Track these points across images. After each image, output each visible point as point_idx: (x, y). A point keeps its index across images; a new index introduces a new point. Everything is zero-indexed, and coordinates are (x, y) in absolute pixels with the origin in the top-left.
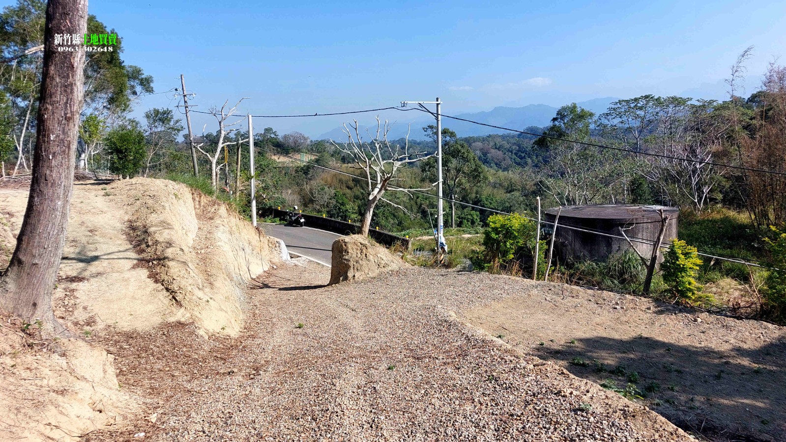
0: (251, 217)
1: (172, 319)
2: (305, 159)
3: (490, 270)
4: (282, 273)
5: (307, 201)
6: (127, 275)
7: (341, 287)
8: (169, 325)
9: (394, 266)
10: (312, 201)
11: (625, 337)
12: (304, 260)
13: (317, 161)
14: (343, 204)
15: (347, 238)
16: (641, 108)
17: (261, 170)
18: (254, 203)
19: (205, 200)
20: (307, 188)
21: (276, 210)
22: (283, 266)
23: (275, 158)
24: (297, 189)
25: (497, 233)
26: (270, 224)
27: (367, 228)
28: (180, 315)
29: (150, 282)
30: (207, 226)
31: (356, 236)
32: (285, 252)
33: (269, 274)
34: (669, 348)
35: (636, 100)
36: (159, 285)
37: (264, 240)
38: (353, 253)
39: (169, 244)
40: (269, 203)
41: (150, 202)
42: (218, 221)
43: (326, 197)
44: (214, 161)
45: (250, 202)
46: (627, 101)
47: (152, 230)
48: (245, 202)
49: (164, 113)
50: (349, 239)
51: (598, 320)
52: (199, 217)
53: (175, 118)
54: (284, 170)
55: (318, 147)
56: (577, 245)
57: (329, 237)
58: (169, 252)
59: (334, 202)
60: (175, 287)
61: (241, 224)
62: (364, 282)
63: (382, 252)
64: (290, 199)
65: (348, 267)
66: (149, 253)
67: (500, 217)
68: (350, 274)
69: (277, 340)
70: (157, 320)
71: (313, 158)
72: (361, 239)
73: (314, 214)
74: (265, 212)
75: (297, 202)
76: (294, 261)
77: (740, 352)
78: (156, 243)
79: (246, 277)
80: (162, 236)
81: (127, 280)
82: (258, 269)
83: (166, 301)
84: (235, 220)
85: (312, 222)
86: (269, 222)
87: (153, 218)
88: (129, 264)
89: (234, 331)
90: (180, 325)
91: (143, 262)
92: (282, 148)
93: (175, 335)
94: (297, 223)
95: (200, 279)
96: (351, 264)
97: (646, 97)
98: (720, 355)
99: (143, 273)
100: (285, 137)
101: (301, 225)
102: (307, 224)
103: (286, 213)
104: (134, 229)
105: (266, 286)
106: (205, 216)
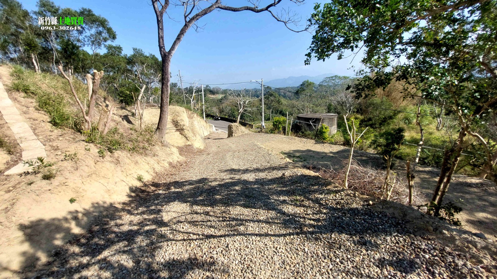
0: (203, 117)
1: (187, 144)
2: (220, 96)
3: (274, 133)
4: (213, 135)
5: (221, 111)
6: (174, 133)
7: (231, 138)
8: (186, 145)
9: (246, 132)
10: (223, 111)
11: (304, 150)
12: (220, 131)
13: (224, 97)
14: (233, 112)
15: (232, 124)
16: (334, 80)
17: (206, 101)
18: (204, 113)
19: (190, 112)
20: (221, 107)
21: (211, 115)
22: (214, 133)
23: (210, 96)
24: (217, 107)
25: (277, 122)
26: (210, 120)
27: (238, 121)
28: (189, 143)
29: (180, 135)
30: (191, 120)
31: (235, 123)
32: (214, 129)
33: (209, 135)
34: (313, 152)
35: (332, 77)
36: (183, 136)
37: (208, 125)
38: (234, 129)
39: (184, 125)
40: (208, 113)
41: (177, 114)
42: (194, 119)
43: (228, 110)
44: (192, 100)
45: (203, 113)
46: (329, 78)
47: (179, 122)
48: (201, 112)
49: (175, 84)
50: (233, 124)
51: (299, 146)
52: (188, 118)
53: (179, 85)
54: (213, 100)
55: (225, 92)
56: (306, 126)
57: (227, 124)
58: (184, 127)
59: (230, 111)
60: (187, 136)
61: (201, 120)
62: (237, 137)
63: (243, 128)
64: (215, 111)
65: (233, 132)
66: (179, 128)
67: (277, 118)
68: (233, 135)
69: (213, 149)
70: (184, 144)
71: (223, 96)
72: (237, 124)
73: (223, 116)
74: (208, 116)
75: (218, 112)
76: (217, 131)
77: (331, 153)
78: (181, 125)
79: (203, 136)
80: (182, 123)
81: (174, 134)
82: (206, 134)
83: (185, 140)
84: (199, 119)
85: (223, 119)
86: (209, 119)
87: (179, 119)
88: (174, 131)
89: (202, 148)
90: (189, 145)
91: (178, 130)
92: (212, 92)
93: (188, 147)
94: (217, 119)
95: (193, 135)
96: (234, 131)
97: (336, 76)
98: (326, 153)
99: (178, 133)
100: (213, 88)
101: (219, 120)
102: (221, 119)
103: (214, 116)
104: (174, 121)
105: (209, 138)
106: (190, 117)
